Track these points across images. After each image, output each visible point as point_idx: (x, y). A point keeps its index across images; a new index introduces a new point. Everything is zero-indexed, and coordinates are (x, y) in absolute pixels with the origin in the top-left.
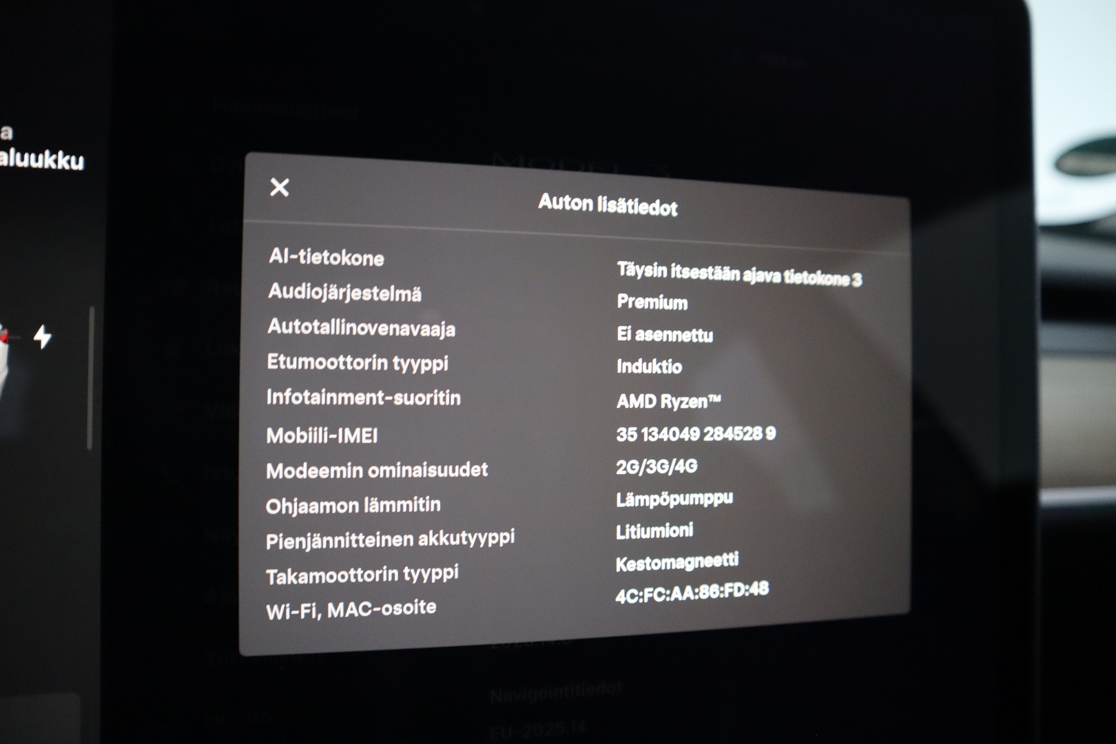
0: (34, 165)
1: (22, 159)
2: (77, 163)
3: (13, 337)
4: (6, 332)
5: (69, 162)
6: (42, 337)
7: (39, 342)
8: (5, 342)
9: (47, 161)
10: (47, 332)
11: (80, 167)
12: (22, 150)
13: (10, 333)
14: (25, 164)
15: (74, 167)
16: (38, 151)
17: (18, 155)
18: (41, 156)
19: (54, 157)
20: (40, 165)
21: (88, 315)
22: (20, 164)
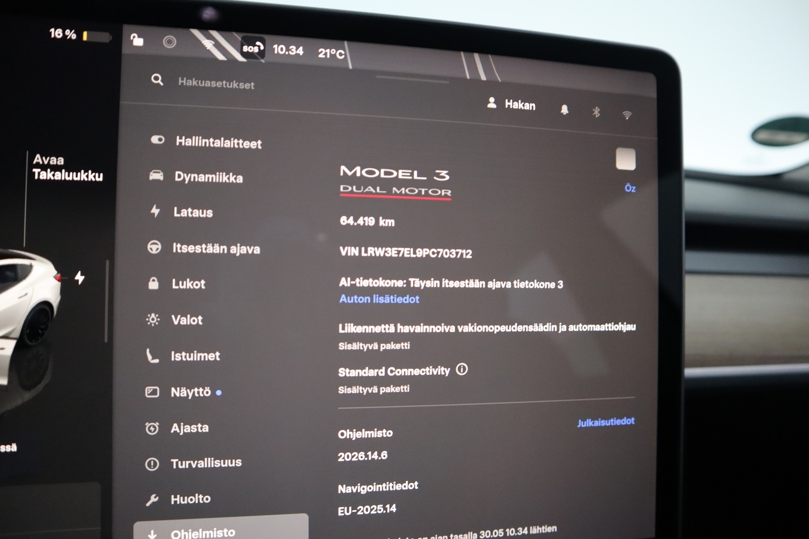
0: (75, 179)
1: (69, 176)
2: (99, 177)
3: (63, 278)
4: (59, 275)
5: (95, 177)
6: (80, 278)
7: (78, 281)
8: (59, 281)
9: (82, 176)
10: (82, 275)
11: (101, 179)
12: (69, 170)
13: (62, 276)
14: (70, 178)
15: (98, 179)
16: (78, 171)
17: (67, 173)
18: (79, 174)
19: (86, 174)
20: (78, 179)
21: (105, 265)
22: (67, 178)
